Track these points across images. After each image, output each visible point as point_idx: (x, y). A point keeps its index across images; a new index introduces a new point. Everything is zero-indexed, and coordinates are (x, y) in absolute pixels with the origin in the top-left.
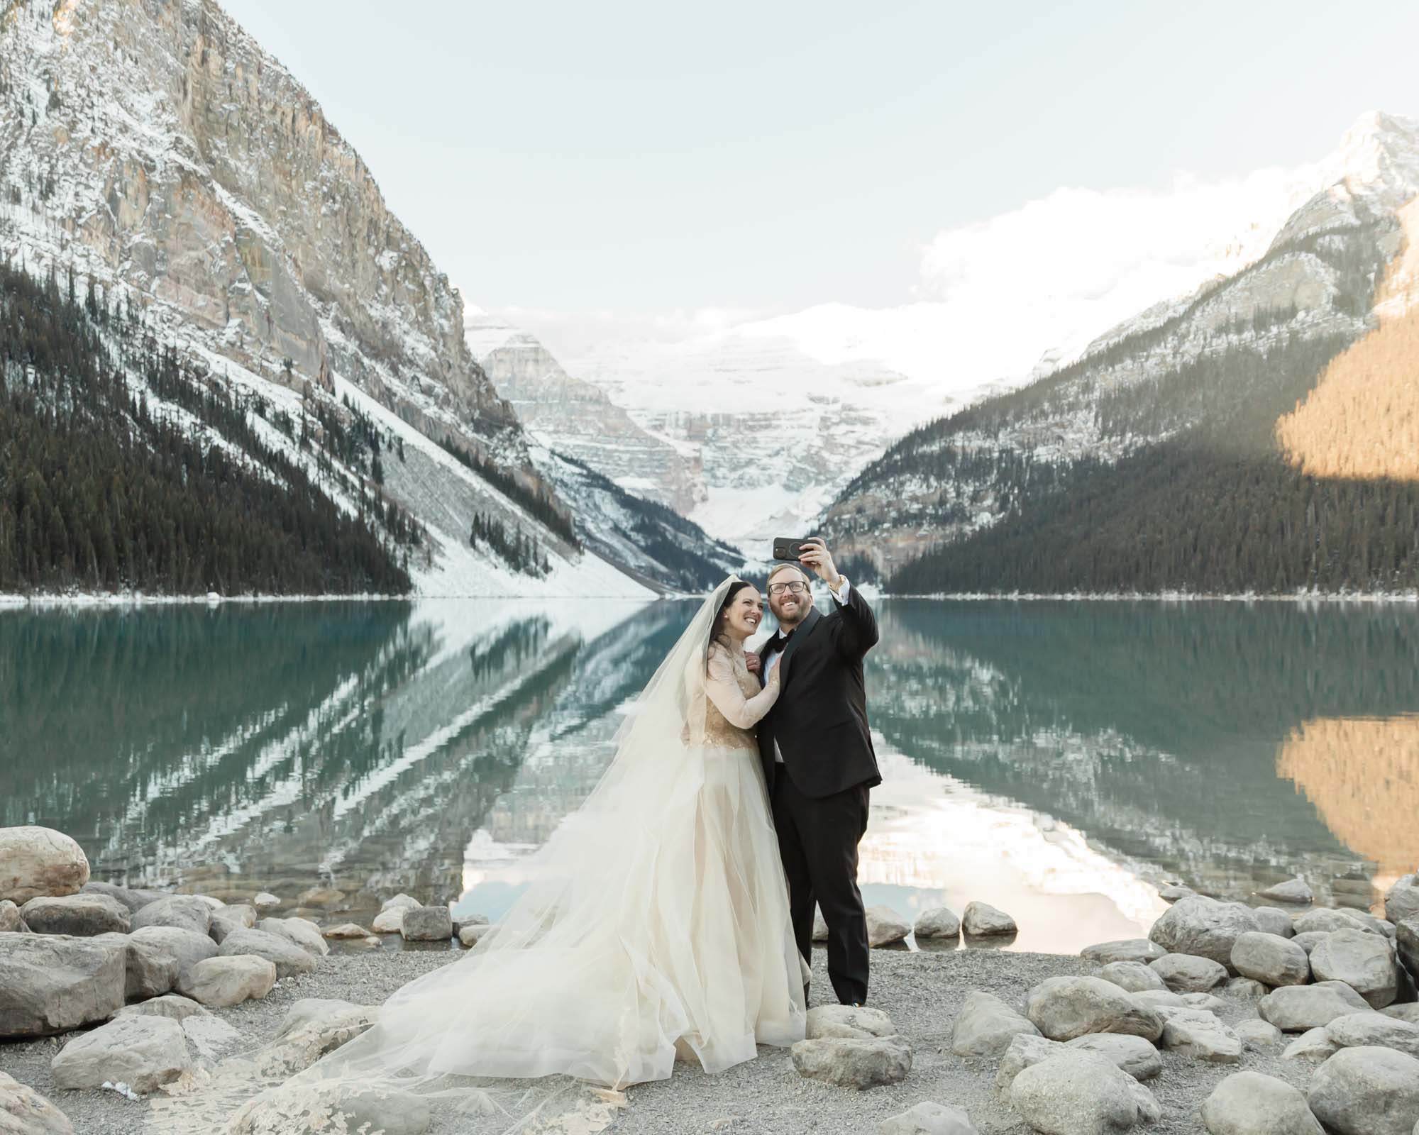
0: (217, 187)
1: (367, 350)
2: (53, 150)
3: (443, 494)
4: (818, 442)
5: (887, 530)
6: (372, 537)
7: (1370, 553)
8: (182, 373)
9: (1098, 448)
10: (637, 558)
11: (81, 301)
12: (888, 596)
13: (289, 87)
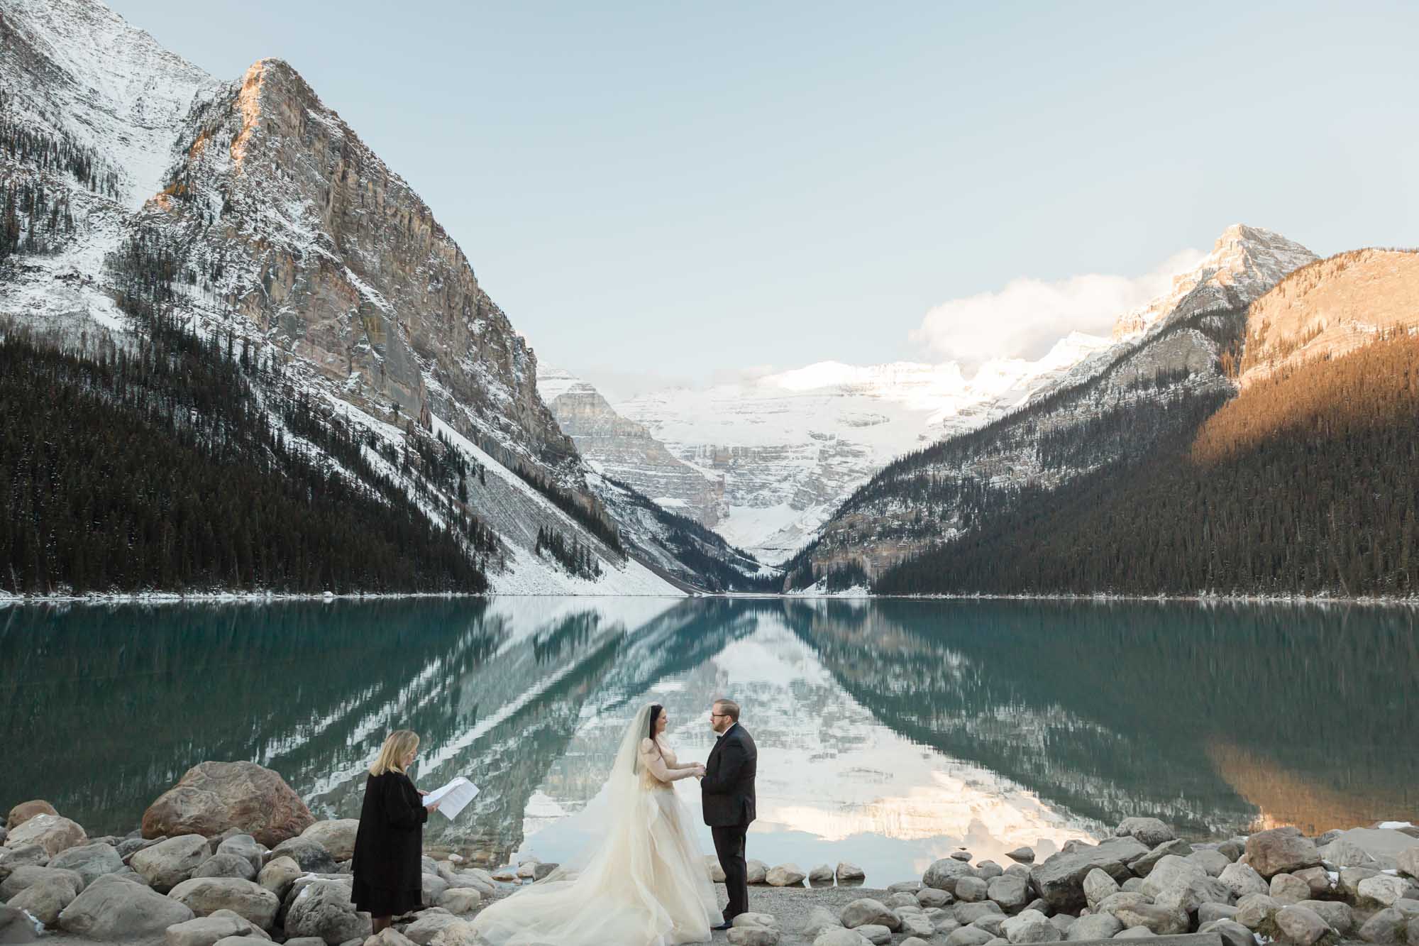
0: (348, 271)
1: (459, 396)
2: (224, 244)
3: (515, 511)
4: (818, 471)
5: (874, 542)
6: (457, 546)
7: (1253, 563)
8: (312, 414)
9: (1040, 477)
10: (671, 563)
11: (237, 358)
12: (875, 596)
13: (408, 197)
